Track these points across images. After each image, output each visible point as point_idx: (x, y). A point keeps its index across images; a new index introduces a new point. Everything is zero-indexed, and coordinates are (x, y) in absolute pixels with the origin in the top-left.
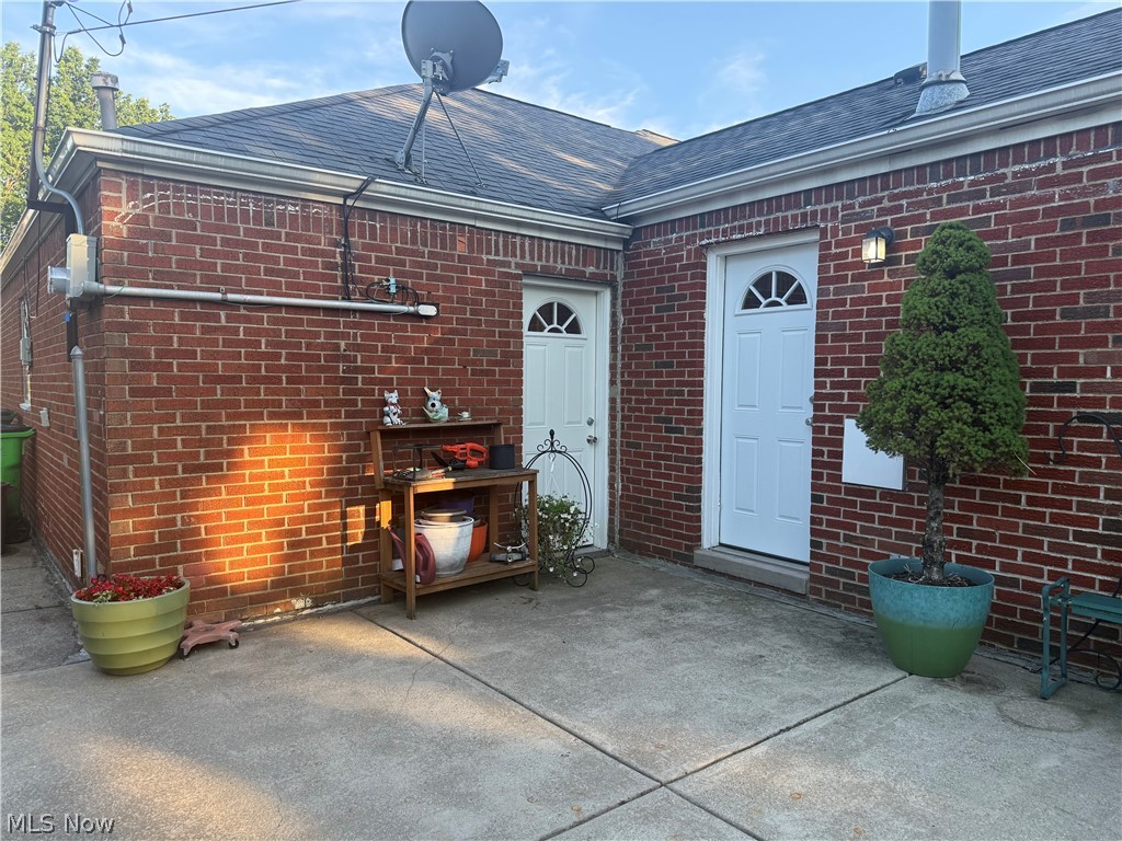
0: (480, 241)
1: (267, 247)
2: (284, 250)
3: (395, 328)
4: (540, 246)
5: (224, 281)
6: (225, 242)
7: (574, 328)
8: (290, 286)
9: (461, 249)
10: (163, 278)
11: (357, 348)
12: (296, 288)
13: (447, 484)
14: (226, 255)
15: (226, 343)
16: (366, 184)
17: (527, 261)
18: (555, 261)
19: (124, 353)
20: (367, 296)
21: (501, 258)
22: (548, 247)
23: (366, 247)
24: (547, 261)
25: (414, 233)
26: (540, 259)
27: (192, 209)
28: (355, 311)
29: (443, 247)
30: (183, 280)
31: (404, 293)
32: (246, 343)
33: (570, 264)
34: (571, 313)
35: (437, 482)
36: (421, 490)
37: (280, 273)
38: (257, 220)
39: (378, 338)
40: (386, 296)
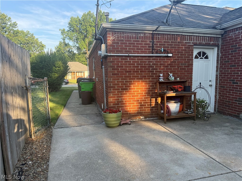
0: (183, 38)
1: (137, 44)
2: (140, 44)
3: (162, 60)
4: (198, 38)
5: (129, 51)
6: (129, 43)
7: (207, 58)
8: (141, 52)
9: (179, 40)
10: (118, 52)
11: (154, 64)
12: (142, 52)
13: (174, 94)
14: (129, 46)
15: (129, 64)
16: (158, 27)
17: (195, 41)
18: (202, 41)
19: (111, 67)
20: (157, 53)
21: (188, 41)
22: (200, 38)
23: (157, 42)
24: (200, 41)
25: (168, 37)
26: (198, 41)
27: (123, 37)
28: (154, 56)
29: (174, 40)
30: (121, 52)
31: (165, 52)
32: (133, 64)
33: (206, 41)
34: (206, 54)
35: (171, 94)
36: (168, 96)
37: (139, 49)
38: (135, 38)
39: (159, 62)
40: (161, 52)
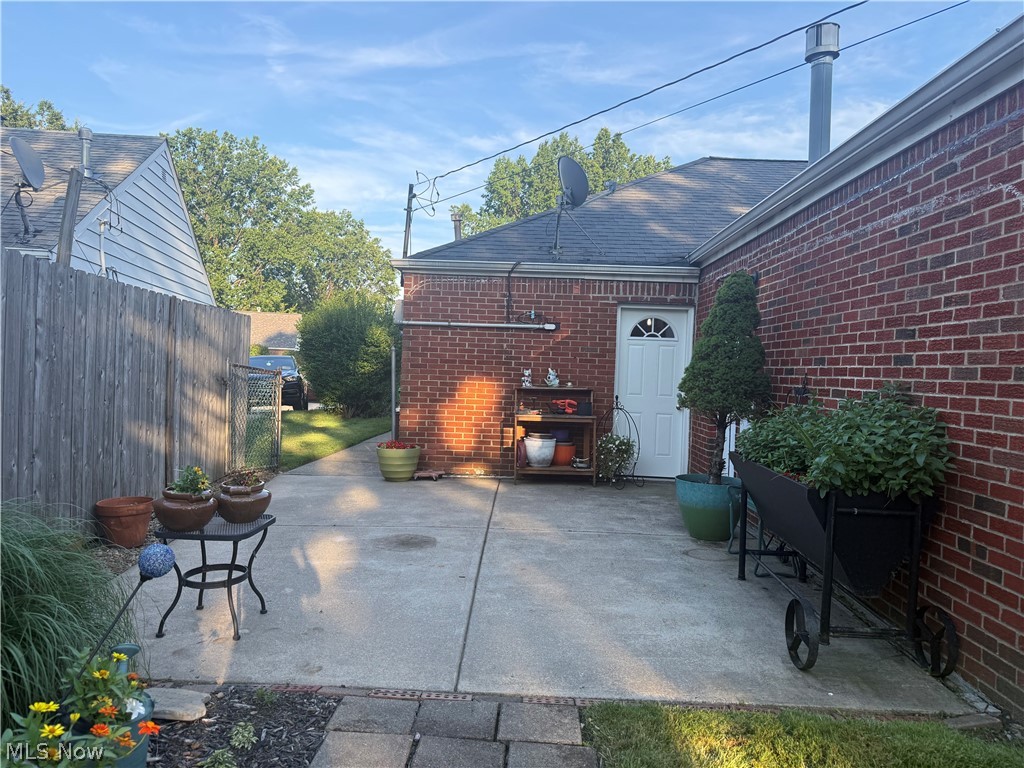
0: (588, 287)
1: (471, 300)
2: (479, 301)
3: (533, 337)
4: (631, 287)
5: (451, 317)
6: (452, 299)
7: (669, 334)
8: (481, 318)
9: (576, 291)
10: (427, 317)
11: (512, 347)
12: (483, 319)
13: (538, 418)
14: (452, 305)
15: (451, 345)
16: (516, 265)
17: (621, 295)
18: (643, 293)
19: (409, 349)
20: (519, 321)
21: (602, 295)
22: (637, 286)
23: (519, 296)
24: (637, 294)
25: (547, 286)
26: (631, 293)
27: (439, 286)
28: (512, 328)
29: (565, 292)
30: (434, 317)
31: (540, 318)
32: (459, 345)
33: (654, 294)
34: (666, 325)
36: (520, 419)
37: (477, 312)
38: (467, 288)
39: (524, 342)
40: (529, 320)
